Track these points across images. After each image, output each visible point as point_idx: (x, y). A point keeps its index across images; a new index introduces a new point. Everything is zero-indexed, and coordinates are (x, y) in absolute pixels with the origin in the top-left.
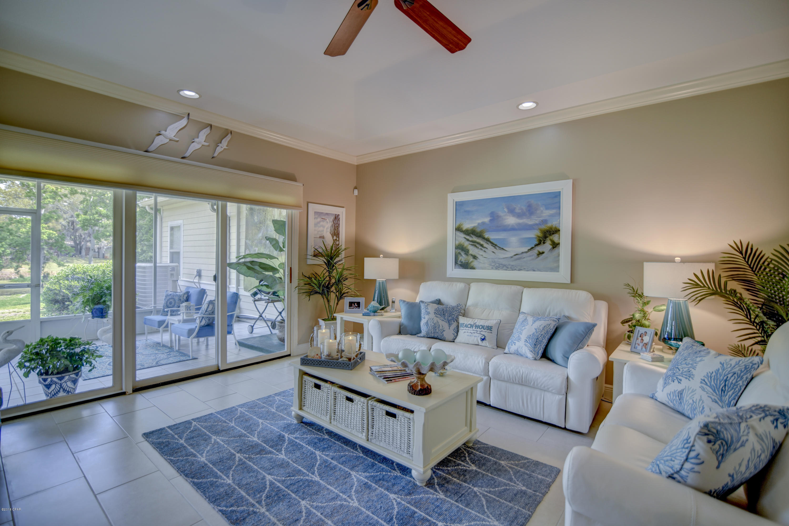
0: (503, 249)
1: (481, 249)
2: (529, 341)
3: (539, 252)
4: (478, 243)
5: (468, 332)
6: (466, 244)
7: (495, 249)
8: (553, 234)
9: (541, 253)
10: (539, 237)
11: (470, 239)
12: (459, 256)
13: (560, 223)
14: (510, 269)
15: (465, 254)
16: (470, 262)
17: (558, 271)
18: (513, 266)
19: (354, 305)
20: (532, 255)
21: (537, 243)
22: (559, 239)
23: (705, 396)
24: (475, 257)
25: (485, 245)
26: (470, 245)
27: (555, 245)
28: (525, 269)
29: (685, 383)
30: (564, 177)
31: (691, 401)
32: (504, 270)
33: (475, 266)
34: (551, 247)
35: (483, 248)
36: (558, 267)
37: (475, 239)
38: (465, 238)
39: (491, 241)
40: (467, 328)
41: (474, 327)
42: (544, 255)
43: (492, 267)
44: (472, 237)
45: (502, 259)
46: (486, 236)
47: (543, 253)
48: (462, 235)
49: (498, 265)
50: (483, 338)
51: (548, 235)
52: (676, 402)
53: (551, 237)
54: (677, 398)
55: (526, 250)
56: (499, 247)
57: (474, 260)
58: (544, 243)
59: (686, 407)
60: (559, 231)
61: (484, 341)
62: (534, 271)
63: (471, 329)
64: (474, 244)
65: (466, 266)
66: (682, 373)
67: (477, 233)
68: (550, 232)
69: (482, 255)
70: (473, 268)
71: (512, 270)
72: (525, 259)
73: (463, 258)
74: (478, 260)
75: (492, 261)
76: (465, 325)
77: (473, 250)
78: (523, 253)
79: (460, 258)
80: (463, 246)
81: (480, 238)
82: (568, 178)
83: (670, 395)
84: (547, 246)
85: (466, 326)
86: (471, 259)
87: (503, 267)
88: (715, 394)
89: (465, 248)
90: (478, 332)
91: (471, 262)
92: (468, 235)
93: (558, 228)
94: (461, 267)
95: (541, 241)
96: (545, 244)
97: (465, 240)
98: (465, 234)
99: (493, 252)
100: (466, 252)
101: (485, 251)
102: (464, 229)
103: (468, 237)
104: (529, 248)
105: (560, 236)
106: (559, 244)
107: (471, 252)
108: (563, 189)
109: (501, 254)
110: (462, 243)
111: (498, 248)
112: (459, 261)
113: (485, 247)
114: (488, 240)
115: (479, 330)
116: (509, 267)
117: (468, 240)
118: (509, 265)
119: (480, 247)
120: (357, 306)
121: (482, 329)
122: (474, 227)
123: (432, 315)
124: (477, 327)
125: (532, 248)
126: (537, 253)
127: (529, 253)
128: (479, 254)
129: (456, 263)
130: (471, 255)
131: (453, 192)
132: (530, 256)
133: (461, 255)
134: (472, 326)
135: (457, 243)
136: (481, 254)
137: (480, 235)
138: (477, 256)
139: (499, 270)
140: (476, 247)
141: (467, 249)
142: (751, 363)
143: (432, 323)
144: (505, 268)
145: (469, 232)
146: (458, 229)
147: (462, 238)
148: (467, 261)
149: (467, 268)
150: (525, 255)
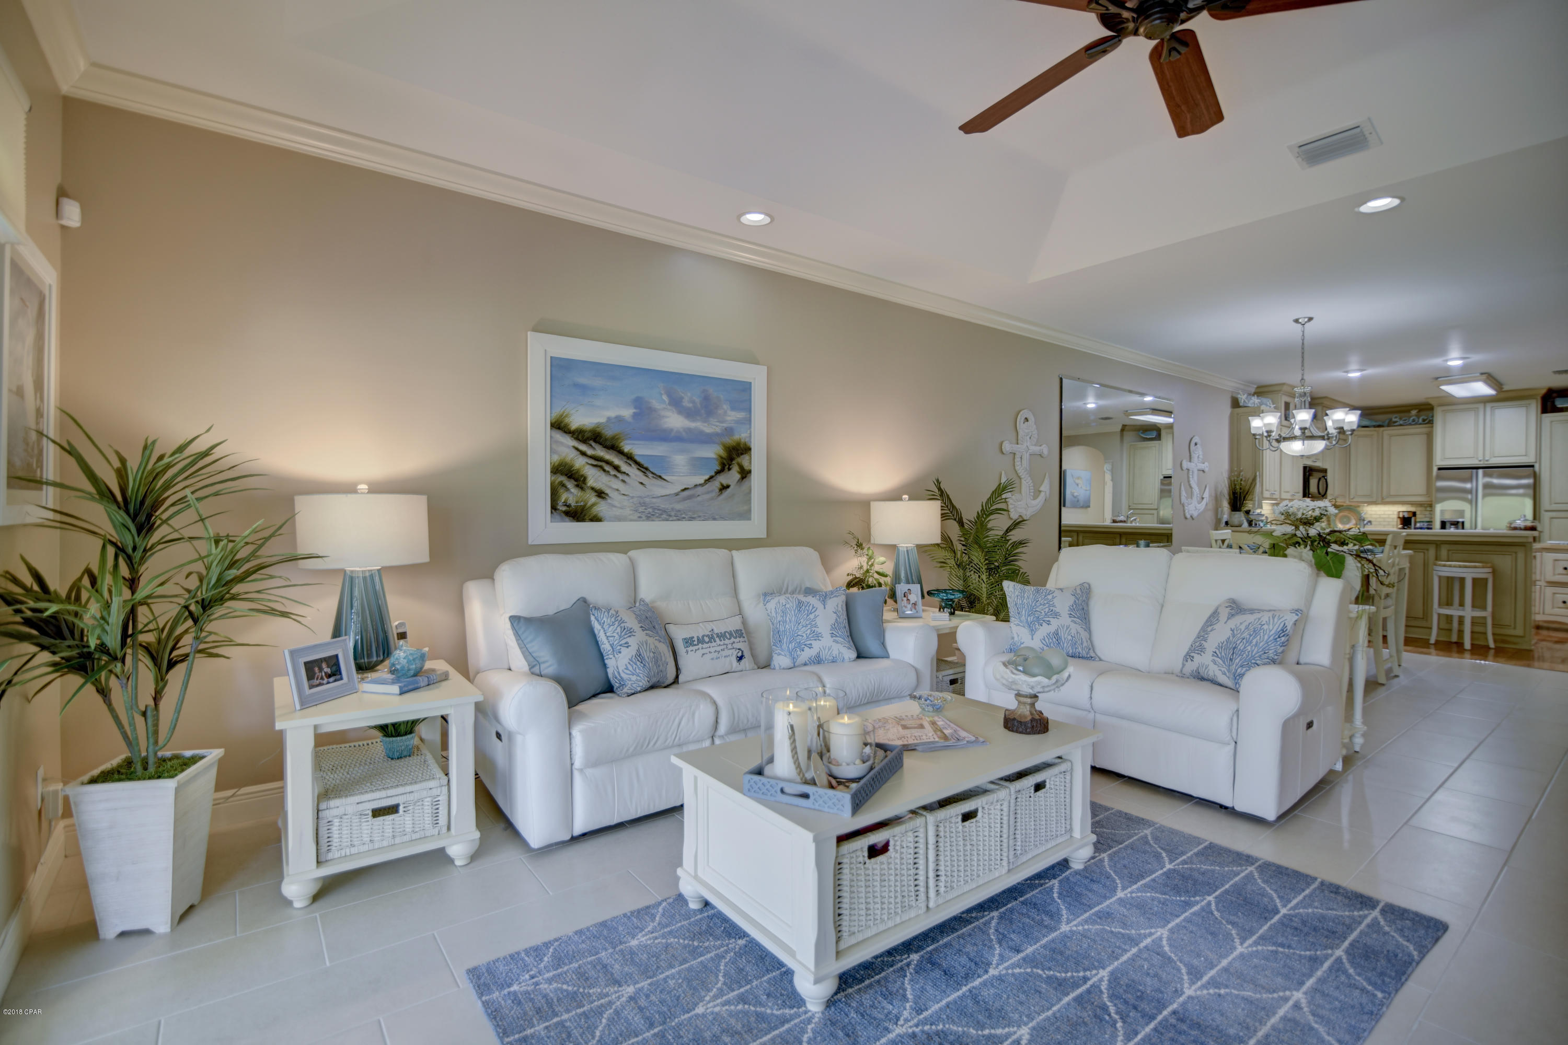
0: (660, 477)
1: (615, 476)
3: (722, 485)
4: (608, 462)
5: (710, 652)
6: (580, 463)
7: (645, 478)
8: (742, 454)
9: (724, 488)
10: (722, 458)
11: (590, 452)
12: (561, 490)
13: (750, 437)
14: (675, 518)
15: (577, 486)
16: (589, 504)
17: (750, 519)
18: (679, 511)
19: (321, 670)
20: (712, 491)
21: (719, 468)
22: (750, 463)
24: (601, 494)
25: (624, 467)
26: (588, 467)
27: (745, 474)
28: (699, 517)
31: (1070, 637)
32: (663, 520)
33: (601, 515)
34: (738, 476)
35: (619, 475)
36: (750, 510)
37: (600, 452)
38: (577, 449)
39: (638, 459)
40: (705, 646)
41: (717, 639)
42: (729, 490)
43: (639, 515)
44: (594, 449)
45: (658, 497)
46: (626, 449)
47: (728, 487)
48: (570, 442)
49: (650, 510)
50: (740, 655)
51: (735, 456)
53: (739, 460)
55: (702, 481)
56: (653, 473)
57: (599, 500)
58: (729, 469)
60: (750, 449)
62: (714, 519)
63: (714, 644)
64: (599, 463)
65: (577, 514)
66: (1046, 615)
67: (606, 440)
68: (738, 450)
69: (618, 490)
70: (596, 519)
71: (679, 520)
72: (699, 499)
73: (572, 495)
74: (609, 501)
75: (640, 503)
77: (595, 478)
78: (696, 486)
79: (564, 496)
80: (572, 466)
81: (611, 451)
83: (1044, 639)
84: (732, 476)
86: (593, 499)
87: (662, 514)
89: (578, 471)
90: (730, 646)
91: (593, 505)
92: (584, 441)
93: (748, 444)
94: (567, 519)
95: (725, 464)
96: (731, 472)
97: (576, 453)
98: (577, 439)
99: (642, 483)
100: (579, 480)
101: (623, 481)
102: (574, 426)
103: (583, 447)
104: (707, 477)
105: (751, 459)
106: (750, 472)
107: (591, 482)
108: (755, 379)
109: (657, 489)
110: (568, 459)
111: (650, 475)
112: (560, 504)
113: (624, 473)
114: (629, 457)
115: (727, 641)
116: (673, 514)
117: (583, 454)
118: (673, 509)
119: (613, 472)
120: (328, 670)
121: (733, 639)
122: (599, 425)
123: (640, 635)
125: (711, 477)
126: (719, 486)
127: (706, 486)
128: (610, 487)
129: (554, 508)
130: (593, 489)
132: (708, 493)
133: (567, 489)
135: (556, 458)
136: (616, 487)
137: (613, 446)
138: (607, 491)
139: (653, 521)
140: (604, 470)
141: (582, 476)
143: (650, 652)
144: (664, 516)
145: (587, 435)
146: (558, 426)
147: (567, 449)
148: (582, 504)
149: (583, 520)
150: (700, 489)
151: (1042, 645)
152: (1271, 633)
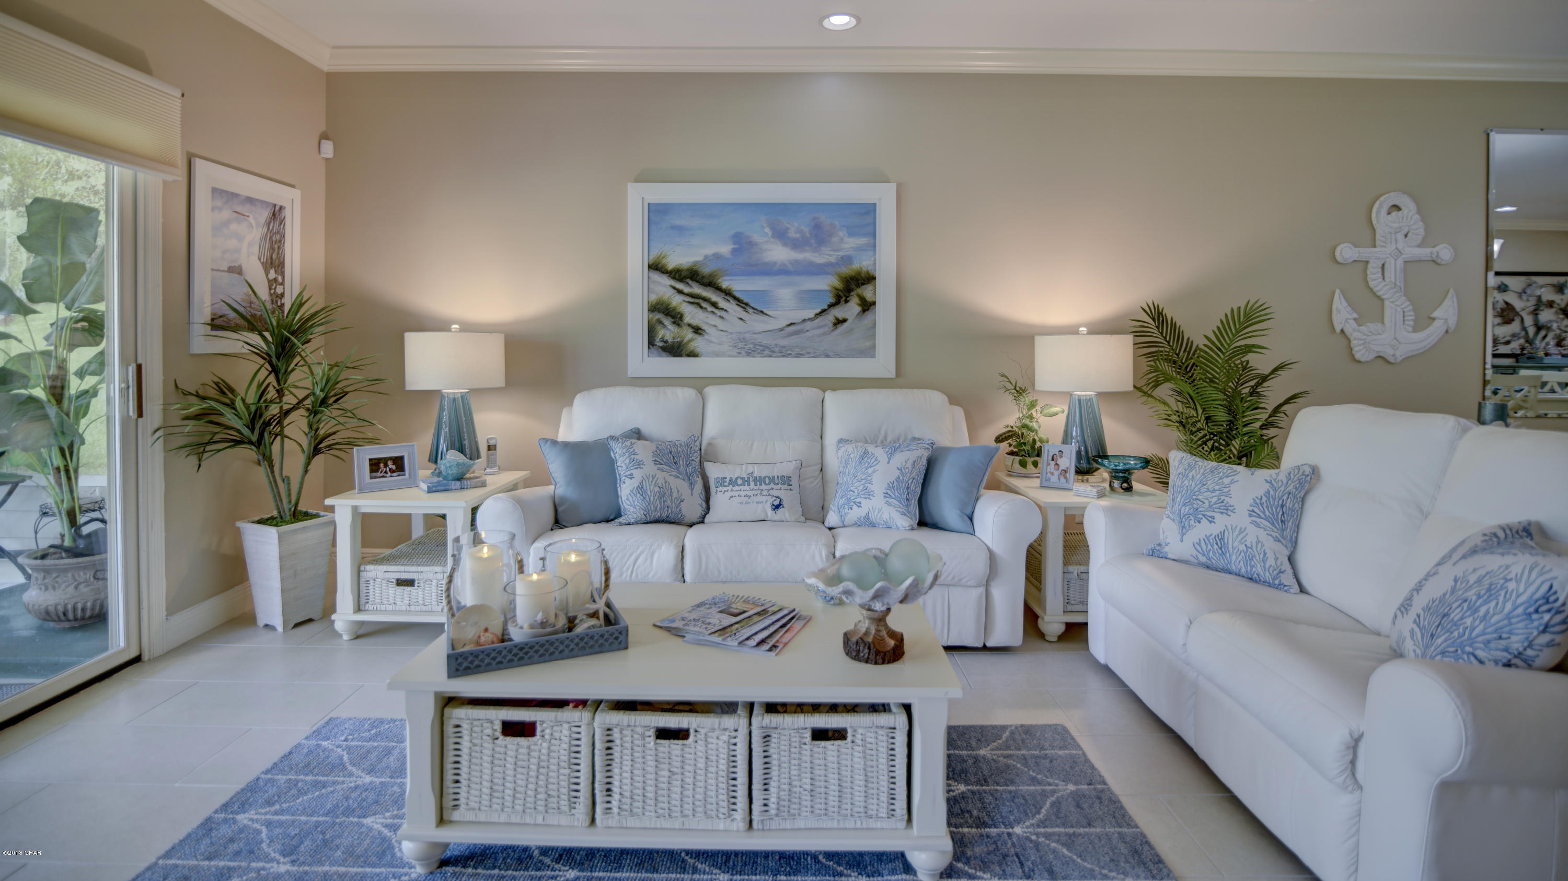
0: (762, 312)
1: (713, 312)
2: (894, 494)
3: (837, 319)
4: (705, 300)
5: (739, 496)
6: (677, 301)
7: (745, 313)
8: (863, 284)
9: (839, 322)
10: (837, 289)
11: (687, 290)
12: (659, 327)
13: (875, 264)
14: (779, 354)
15: (674, 323)
16: (686, 340)
17: (873, 356)
18: (784, 347)
20: (824, 326)
21: (833, 300)
22: (875, 293)
23: (1263, 535)
24: (697, 330)
25: (722, 303)
26: (685, 304)
27: (867, 306)
28: (809, 353)
29: (1222, 521)
30: (880, 178)
31: (1242, 547)
32: (765, 356)
33: (698, 350)
34: (859, 309)
35: (716, 311)
36: (873, 347)
37: (697, 289)
38: (674, 288)
39: (737, 295)
40: (736, 488)
41: (752, 484)
42: (846, 325)
43: (738, 351)
44: (691, 287)
45: (760, 333)
46: (725, 285)
47: (845, 321)
48: (667, 281)
49: (751, 346)
50: (777, 502)
51: (854, 287)
52: (1214, 553)
53: (859, 291)
54: (1216, 547)
55: (812, 315)
56: (753, 308)
57: (696, 336)
58: (846, 301)
59: (1234, 558)
60: (874, 278)
61: (780, 511)
62: (828, 356)
63: (746, 488)
64: (696, 300)
65: (675, 350)
66: (1210, 506)
67: (703, 277)
68: (857, 280)
69: (715, 326)
70: (693, 354)
71: (783, 356)
72: (808, 334)
73: (668, 332)
74: (706, 337)
75: (739, 339)
76: (728, 480)
77: (692, 315)
78: (804, 320)
79: (661, 333)
80: (669, 305)
81: (708, 288)
82: (887, 181)
83: (1199, 544)
84: (851, 309)
85: (733, 482)
86: (689, 335)
87: (764, 350)
88: (1275, 529)
89: (674, 309)
90: (765, 492)
91: (690, 341)
92: (681, 280)
93: (872, 273)
94: (664, 354)
95: (841, 296)
96: (848, 304)
97: (673, 291)
98: (674, 278)
99: (741, 319)
100: (677, 318)
101: (721, 317)
102: (670, 266)
103: (680, 286)
104: (818, 311)
105: (875, 289)
106: (874, 303)
107: (687, 319)
108: (880, 199)
109: (756, 324)
110: (665, 298)
111: (751, 311)
112: (658, 340)
113: (722, 309)
114: (728, 293)
115: (764, 487)
116: (777, 350)
117: (680, 292)
118: (776, 345)
119: (710, 308)
121: (772, 485)
122: (696, 263)
123: (650, 468)
124: (759, 481)
125: (823, 311)
126: (834, 320)
127: (817, 321)
128: (707, 323)
129: (651, 343)
130: (689, 325)
131: (638, 180)
132: (819, 327)
133: (664, 326)
134: (746, 481)
135: (654, 298)
136: (713, 323)
137: (710, 283)
138: (704, 327)
139: (753, 357)
140: (701, 307)
141: (679, 313)
142: (1303, 474)
143: (655, 486)
144: (767, 352)
145: (683, 274)
146: (656, 267)
147: (664, 288)
148: (679, 340)
149: (680, 356)
150: (808, 325)
151: (1195, 553)
152: (1520, 600)
